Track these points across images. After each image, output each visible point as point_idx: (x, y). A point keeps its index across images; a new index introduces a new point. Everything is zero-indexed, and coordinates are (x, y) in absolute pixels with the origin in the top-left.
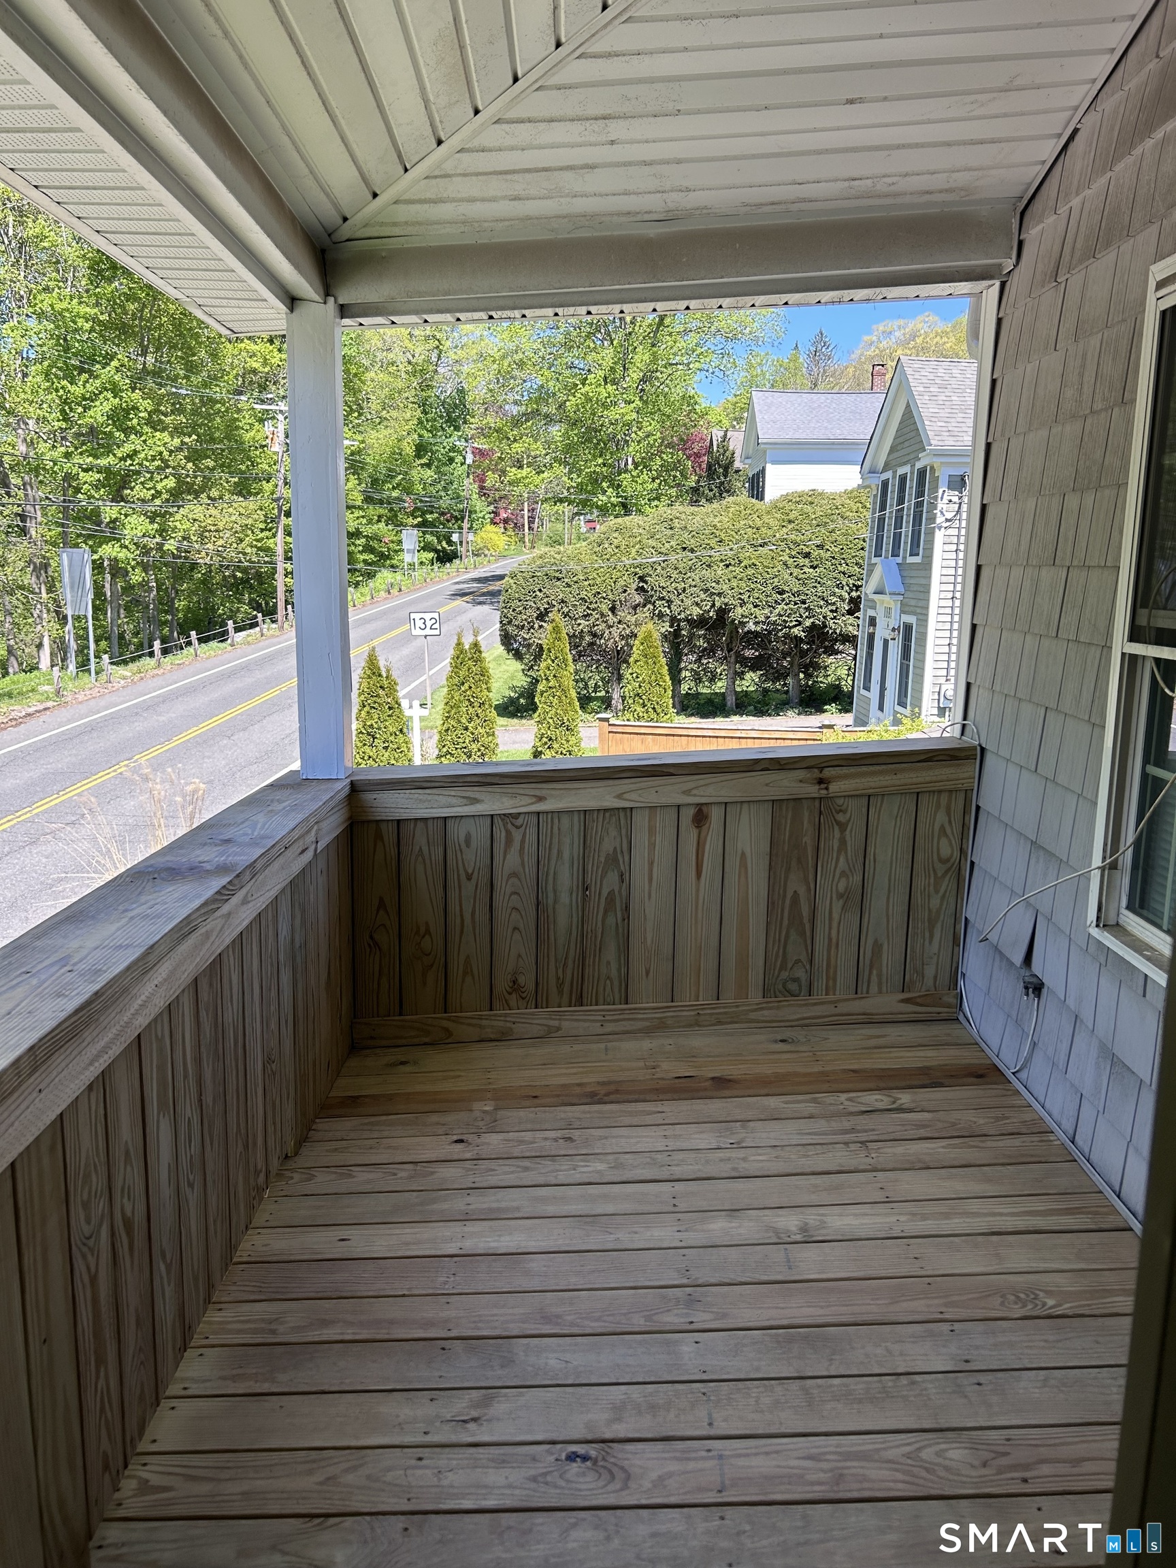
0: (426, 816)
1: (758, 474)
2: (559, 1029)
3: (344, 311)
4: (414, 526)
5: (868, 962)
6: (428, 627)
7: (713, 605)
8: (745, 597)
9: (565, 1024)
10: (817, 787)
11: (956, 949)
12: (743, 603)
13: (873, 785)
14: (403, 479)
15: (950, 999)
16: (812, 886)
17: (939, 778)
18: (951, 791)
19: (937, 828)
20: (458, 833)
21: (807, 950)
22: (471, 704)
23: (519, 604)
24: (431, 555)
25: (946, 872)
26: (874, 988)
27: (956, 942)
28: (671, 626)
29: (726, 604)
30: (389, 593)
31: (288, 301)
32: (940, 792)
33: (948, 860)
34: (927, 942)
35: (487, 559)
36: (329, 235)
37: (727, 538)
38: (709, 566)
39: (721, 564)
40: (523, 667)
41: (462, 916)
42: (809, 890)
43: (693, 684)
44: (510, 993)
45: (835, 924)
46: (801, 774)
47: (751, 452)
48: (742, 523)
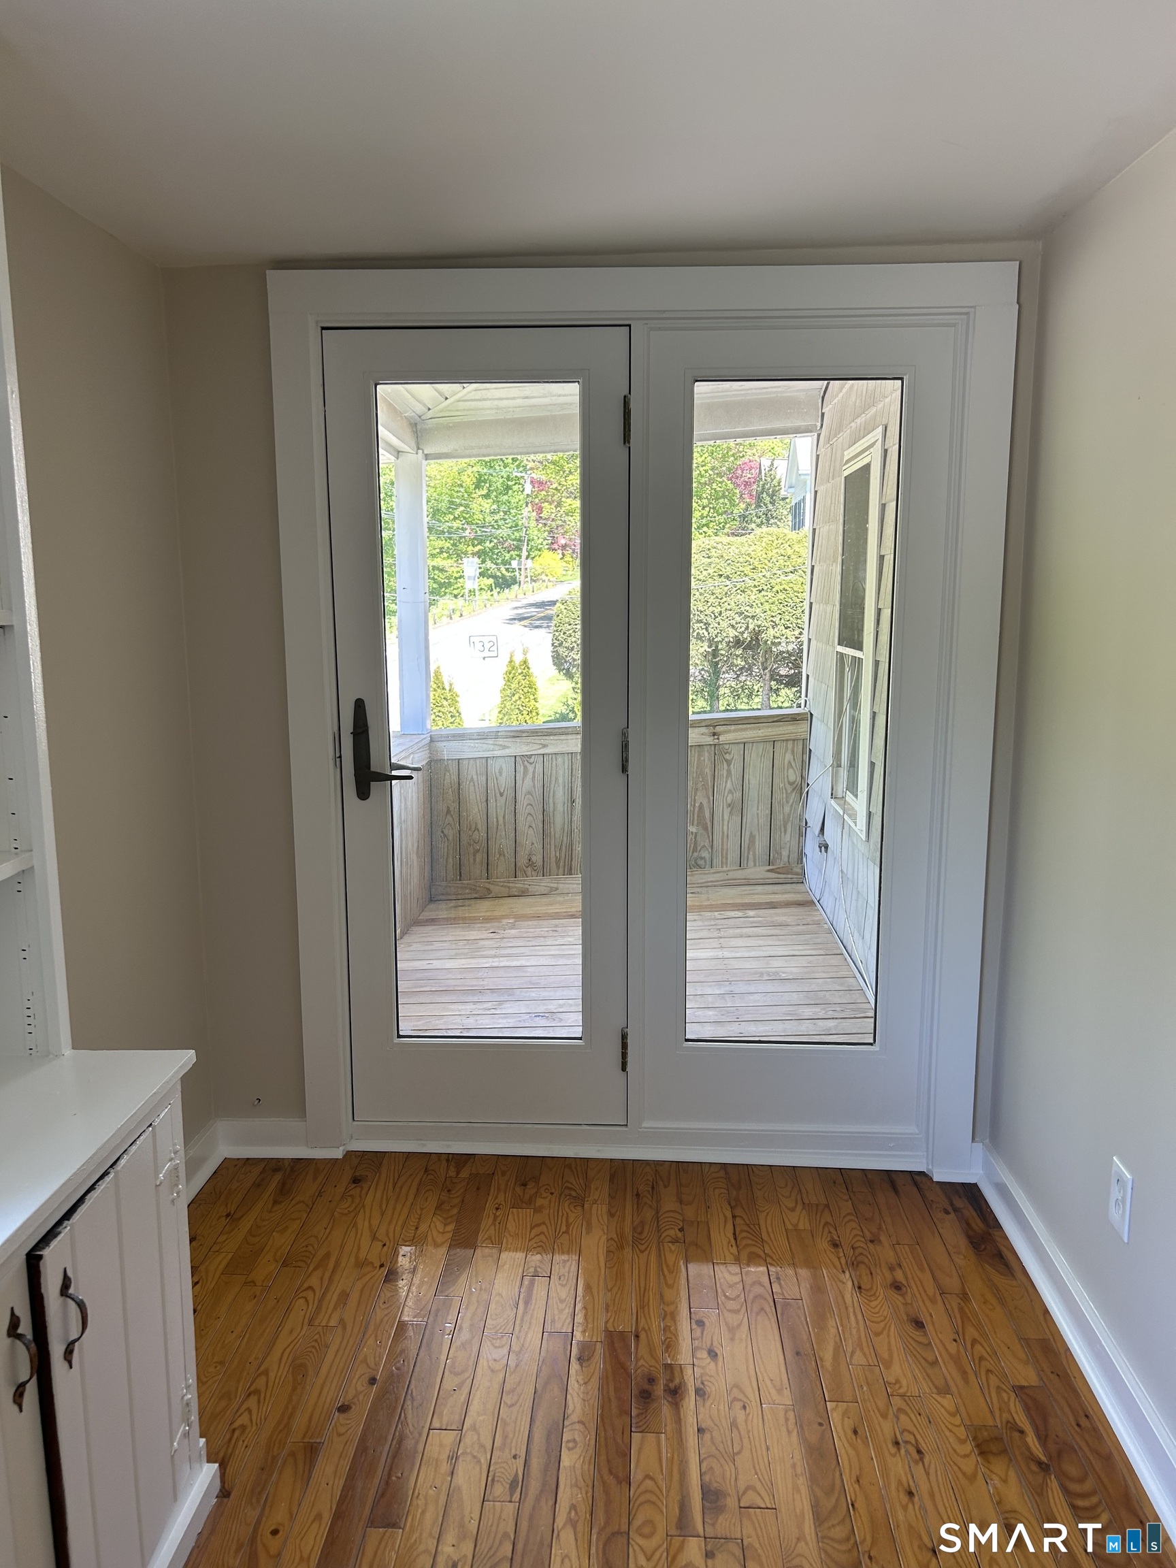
0: (475, 756)
1: (799, 503)
2: (557, 889)
3: (427, 457)
4: (473, 554)
5: (746, 846)
6: (487, 649)
7: (747, 628)
8: (777, 619)
9: (561, 886)
10: (712, 738)
11: (801, 838)
12: (775, 625)
13: (746, 736)
14: (462, 512)
15: (799, 871)
16: (712, 798)
17: (786, 732)
18: (794, 740)
19: (786, 762)
20: (494, 767)
21: (709, 837)
22: (521, 712)
23: (569, 627)
24: (491, 581)
25: (794, 790)
26: (751, 863)
27: (800, 835)
28: (710, 647)
29: (759, 626)
30: (451, 618)
31: (396, 453)
32: (787, 740)
33: (794, 783)
34: (783, 834)
35: (545, 584)
36: (420, 417)
37: (759, 566)
38: (743, 591)
39: (754, 590)
40: (573, 685)
41: (497, 818)
42: (709, 802)
43: (731, 700)
44: (527, 867)
45: (726, 823)
46: (704, 730)
47: (794, 481)
48: (775, 551)
